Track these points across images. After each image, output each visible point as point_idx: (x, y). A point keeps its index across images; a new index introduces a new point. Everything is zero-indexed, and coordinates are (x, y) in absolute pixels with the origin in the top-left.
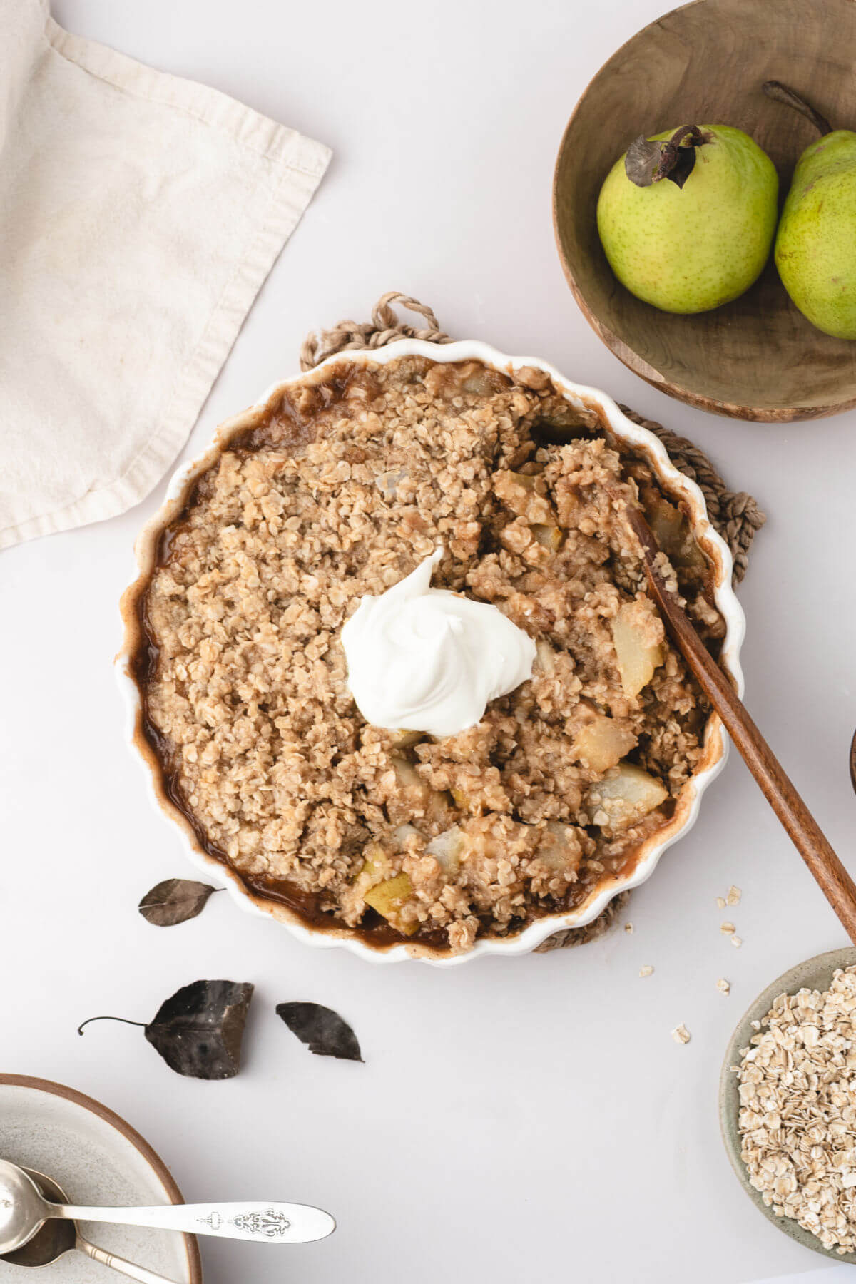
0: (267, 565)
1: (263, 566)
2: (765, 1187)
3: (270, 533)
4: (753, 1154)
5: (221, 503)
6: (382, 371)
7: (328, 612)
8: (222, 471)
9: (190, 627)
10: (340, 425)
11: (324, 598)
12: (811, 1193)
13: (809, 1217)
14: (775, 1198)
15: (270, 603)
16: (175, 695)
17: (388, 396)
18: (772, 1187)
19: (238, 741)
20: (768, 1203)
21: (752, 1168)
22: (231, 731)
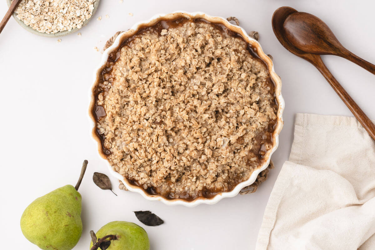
0: (240, 97)
1: (241, 96)
2: (45, 31)
3: (246, 105)
4: (35, 26)
5: (266, 104)
6: (252, 170)
7: (213, 96)
8: (273, 113)
9: (248, 68)
10: (251, 147)
11: (217, 99)
12: (56, 22)
13: (61, 27)
14: (49, 31)
15: (231, 88)
16: (238, 48)
17: (245, 164)
18: (46, 29)
19: (207, 50)
20: (49, 33)
21: (37, 29)
22: (212, 51)
